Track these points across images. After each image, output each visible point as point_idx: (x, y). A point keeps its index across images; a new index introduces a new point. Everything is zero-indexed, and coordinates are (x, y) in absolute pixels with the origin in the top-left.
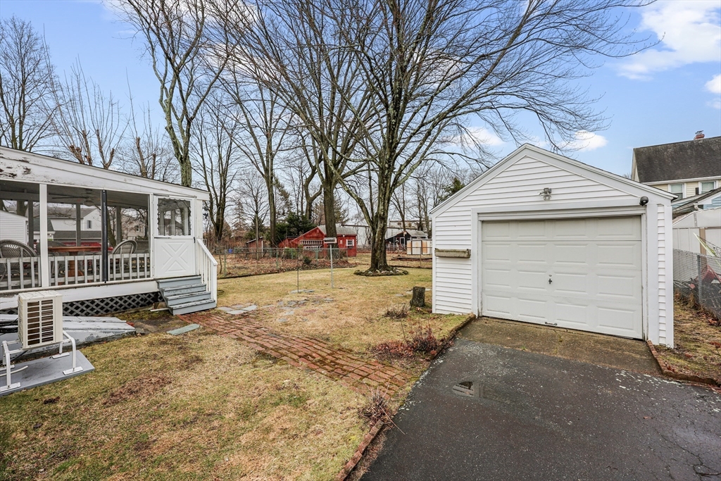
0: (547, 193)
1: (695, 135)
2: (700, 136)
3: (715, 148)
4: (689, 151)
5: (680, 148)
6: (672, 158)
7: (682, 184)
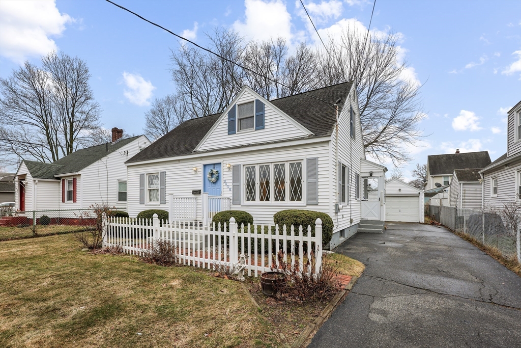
0: (400, 190)
1: (456, 151)
2: (458, 152)
3: (463, 159)
4: (453, 159)
5: (449, 157)
6: (445, 162)
7: (448, 176)
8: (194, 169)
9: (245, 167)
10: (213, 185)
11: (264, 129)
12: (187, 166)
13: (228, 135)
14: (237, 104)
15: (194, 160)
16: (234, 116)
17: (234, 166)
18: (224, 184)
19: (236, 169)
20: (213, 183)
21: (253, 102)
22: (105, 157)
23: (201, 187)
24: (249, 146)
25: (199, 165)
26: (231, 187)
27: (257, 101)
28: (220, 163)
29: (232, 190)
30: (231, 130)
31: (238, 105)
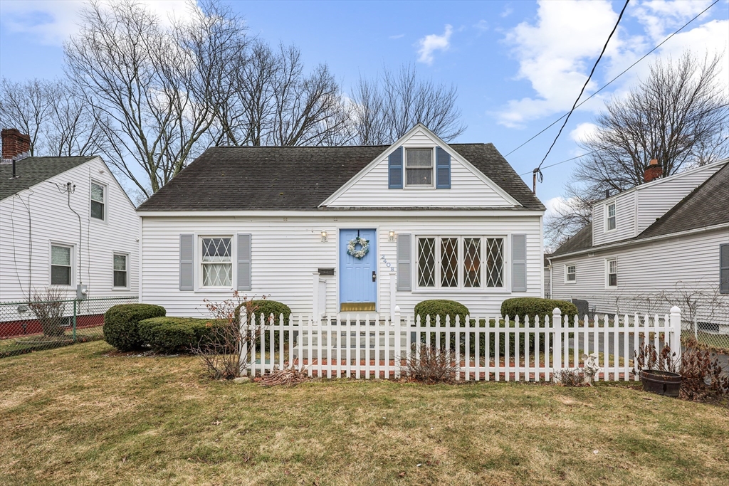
8: (324, 234)
9: (418, 237)
10: (357, 261)
11: (450, 188)
12: (304, 229)
13: (389, 188)
14: (404, 146)
15: (323, 220)
16: (400, 163)
17: (400, 236)
18: (382, 261)
19: (403, 240)
20: (359, 258)
21: (432, 148)
22: (27, 191)
23: (334, 264)
24: (428, 209)
25: (332, 229)
26: (395, 265)
27: (439, 149)
28: (375, 230)
29: (395, 269)
30: (395, 182)
31: (406, 149)
